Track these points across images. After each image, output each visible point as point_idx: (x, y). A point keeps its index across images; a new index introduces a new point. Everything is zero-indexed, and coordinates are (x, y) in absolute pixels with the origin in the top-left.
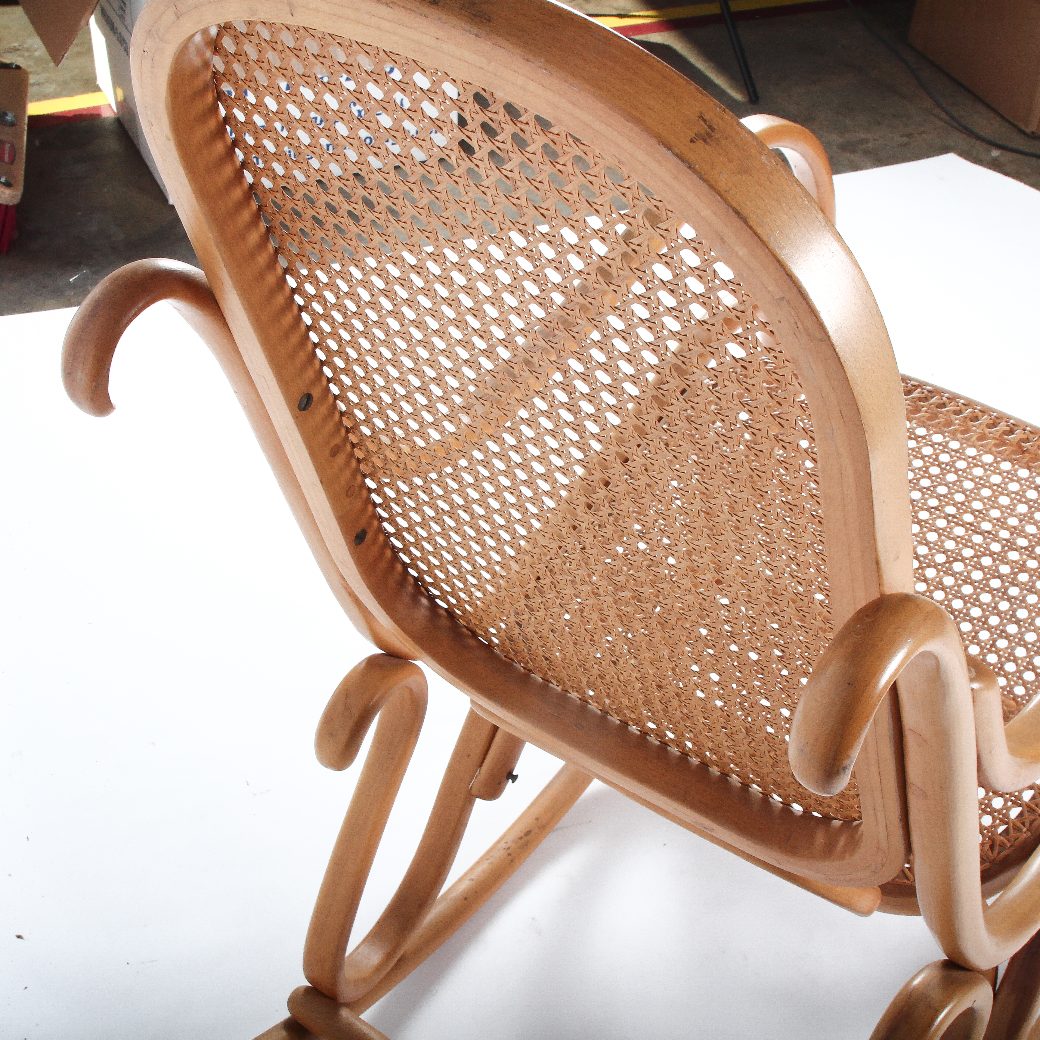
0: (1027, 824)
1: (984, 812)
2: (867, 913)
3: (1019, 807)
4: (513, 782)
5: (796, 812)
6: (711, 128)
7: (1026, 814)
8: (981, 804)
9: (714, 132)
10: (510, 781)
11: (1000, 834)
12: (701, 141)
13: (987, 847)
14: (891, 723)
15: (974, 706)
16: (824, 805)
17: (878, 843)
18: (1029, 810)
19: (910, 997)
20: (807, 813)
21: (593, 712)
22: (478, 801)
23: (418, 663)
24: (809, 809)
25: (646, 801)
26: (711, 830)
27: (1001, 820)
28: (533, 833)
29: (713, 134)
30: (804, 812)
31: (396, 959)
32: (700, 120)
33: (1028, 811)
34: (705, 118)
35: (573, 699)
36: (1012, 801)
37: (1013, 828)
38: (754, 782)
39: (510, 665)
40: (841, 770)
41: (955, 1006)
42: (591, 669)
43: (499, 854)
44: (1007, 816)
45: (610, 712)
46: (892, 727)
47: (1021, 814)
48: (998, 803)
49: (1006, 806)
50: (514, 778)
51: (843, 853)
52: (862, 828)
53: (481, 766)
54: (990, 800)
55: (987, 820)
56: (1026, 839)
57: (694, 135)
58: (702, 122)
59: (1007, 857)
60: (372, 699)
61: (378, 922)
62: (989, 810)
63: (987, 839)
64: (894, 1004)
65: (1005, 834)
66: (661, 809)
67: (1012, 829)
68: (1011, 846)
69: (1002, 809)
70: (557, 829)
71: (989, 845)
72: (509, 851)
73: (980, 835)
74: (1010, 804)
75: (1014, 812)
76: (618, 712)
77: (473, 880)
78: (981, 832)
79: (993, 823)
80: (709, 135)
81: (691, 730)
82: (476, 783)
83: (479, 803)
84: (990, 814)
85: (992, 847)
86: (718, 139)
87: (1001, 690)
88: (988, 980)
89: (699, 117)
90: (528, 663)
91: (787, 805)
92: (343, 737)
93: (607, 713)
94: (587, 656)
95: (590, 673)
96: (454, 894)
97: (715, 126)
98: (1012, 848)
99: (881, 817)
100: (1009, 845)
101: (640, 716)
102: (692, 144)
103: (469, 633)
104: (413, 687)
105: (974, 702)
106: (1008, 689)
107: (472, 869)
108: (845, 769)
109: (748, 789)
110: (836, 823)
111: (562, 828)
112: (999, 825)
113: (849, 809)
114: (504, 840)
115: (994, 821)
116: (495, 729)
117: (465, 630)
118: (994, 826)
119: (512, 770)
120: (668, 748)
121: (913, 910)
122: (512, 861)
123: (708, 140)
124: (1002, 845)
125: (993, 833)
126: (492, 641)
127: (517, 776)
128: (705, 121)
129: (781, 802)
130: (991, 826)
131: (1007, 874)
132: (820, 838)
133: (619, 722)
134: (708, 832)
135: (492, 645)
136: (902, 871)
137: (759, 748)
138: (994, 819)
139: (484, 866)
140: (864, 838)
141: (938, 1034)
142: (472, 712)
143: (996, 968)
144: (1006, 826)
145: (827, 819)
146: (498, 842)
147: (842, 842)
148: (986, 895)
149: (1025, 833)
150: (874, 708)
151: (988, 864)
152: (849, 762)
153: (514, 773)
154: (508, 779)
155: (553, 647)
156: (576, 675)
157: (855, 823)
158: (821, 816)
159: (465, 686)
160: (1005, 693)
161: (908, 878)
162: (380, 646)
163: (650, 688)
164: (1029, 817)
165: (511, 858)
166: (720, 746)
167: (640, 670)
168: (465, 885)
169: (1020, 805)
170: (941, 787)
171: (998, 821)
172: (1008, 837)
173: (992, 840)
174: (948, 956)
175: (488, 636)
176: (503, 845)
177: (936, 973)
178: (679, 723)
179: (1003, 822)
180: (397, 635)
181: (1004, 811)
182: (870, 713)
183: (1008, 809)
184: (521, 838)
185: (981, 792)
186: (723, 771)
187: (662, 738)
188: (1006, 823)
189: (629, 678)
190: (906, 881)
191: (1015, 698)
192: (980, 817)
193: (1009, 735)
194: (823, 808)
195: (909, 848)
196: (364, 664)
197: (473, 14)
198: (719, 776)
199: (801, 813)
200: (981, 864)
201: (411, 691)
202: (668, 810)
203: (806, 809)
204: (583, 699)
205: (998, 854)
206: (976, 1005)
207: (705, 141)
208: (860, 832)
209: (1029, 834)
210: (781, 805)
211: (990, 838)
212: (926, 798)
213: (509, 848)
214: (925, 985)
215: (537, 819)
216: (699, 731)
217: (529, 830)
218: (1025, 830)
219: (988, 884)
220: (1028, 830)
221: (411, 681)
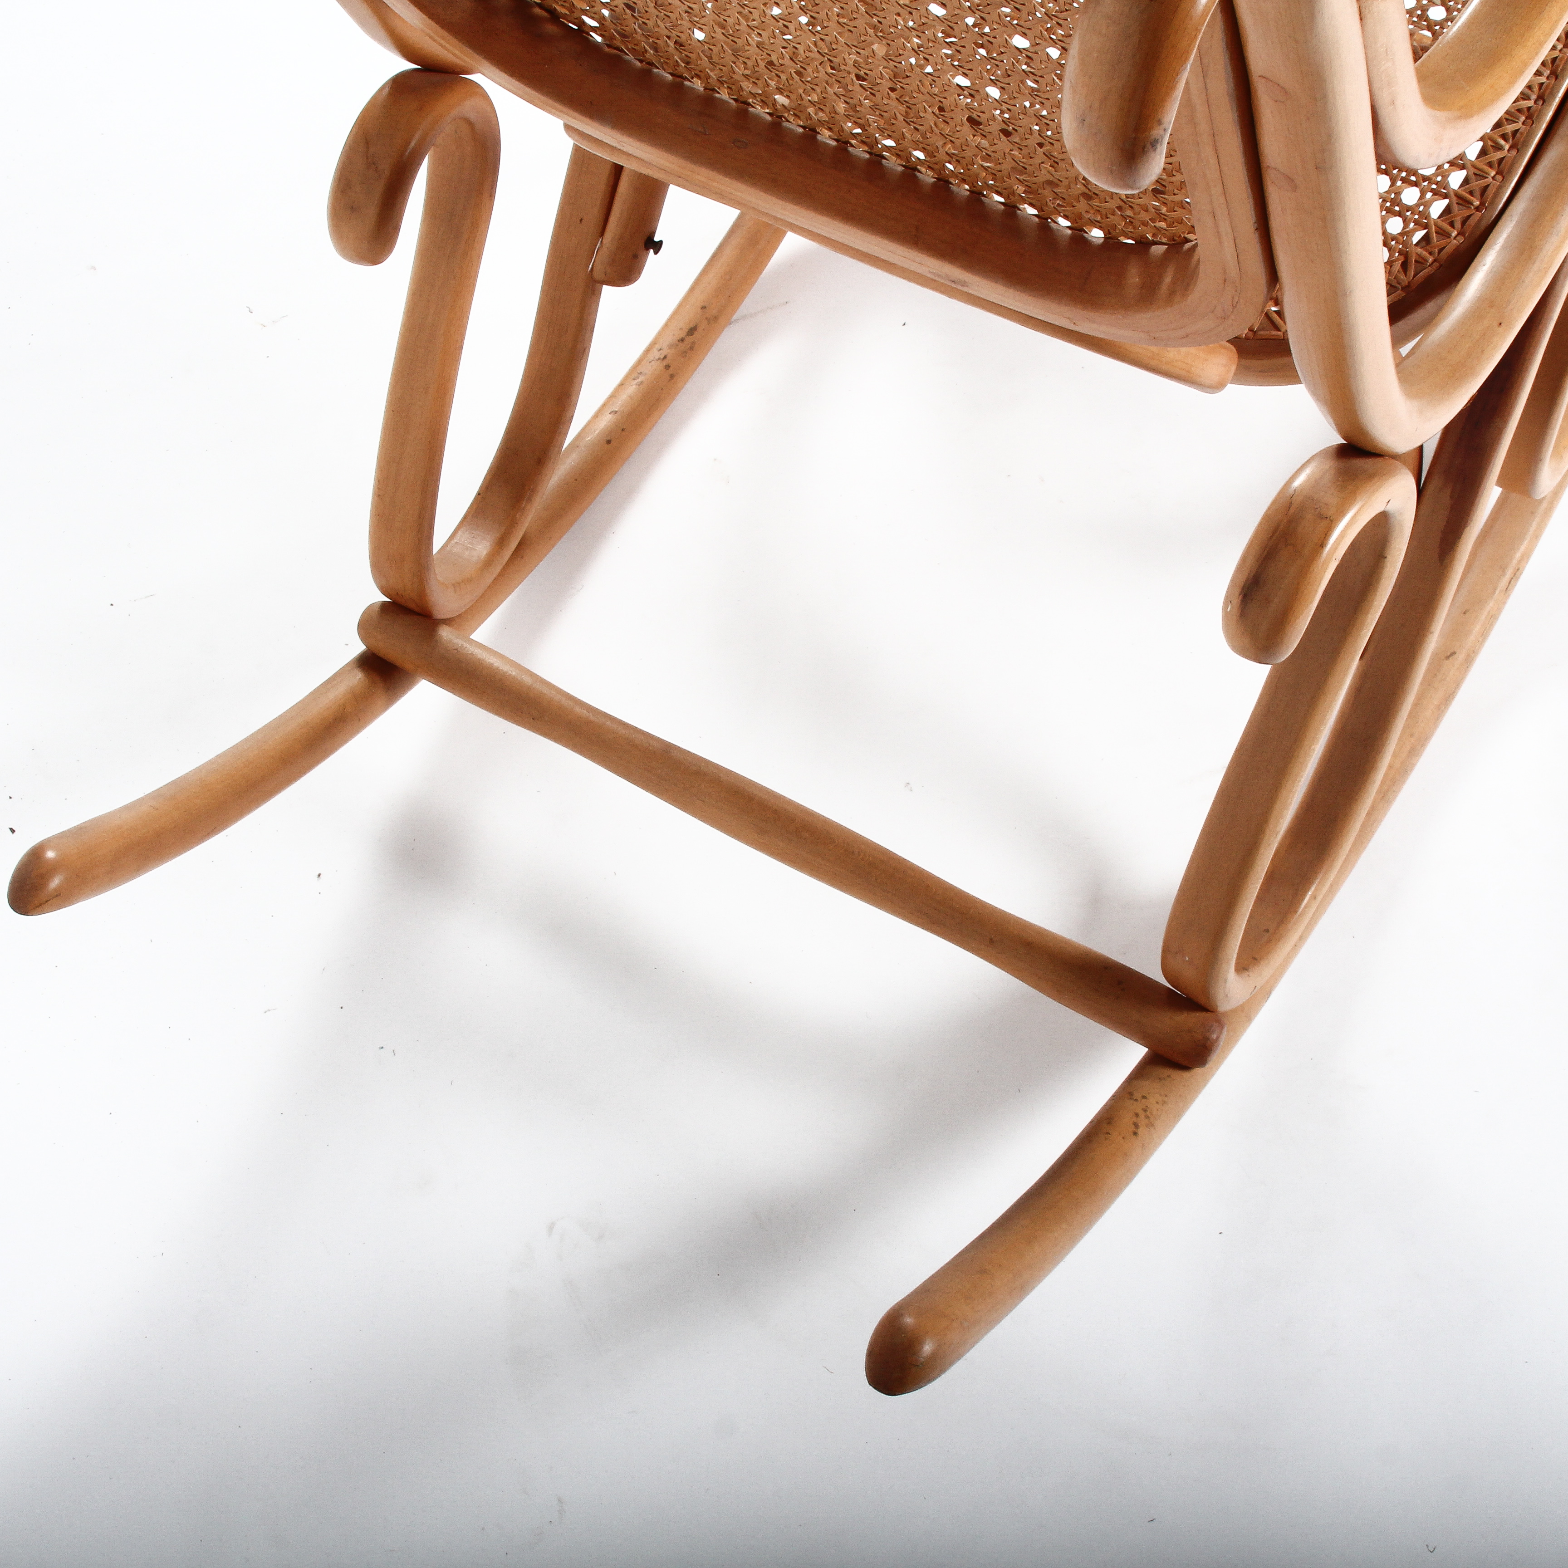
0: (1458, 225)
1: (1390, 212)
2: (1216, 387)
3: (1444, 199)
4: (656, 253)
5: (1094, 240)
7: (1456, 208)
8: (1384, 201)
10: (652, 251)
11: (1416, 245)
13: (1397, 266)
14: (1229, 69)
15: (1362, 26)
16: (1137, 223)
17: (1225, 271)
18: (1462, 202)
19: (1291, 504)
20: (1111, 241)
21: (757, 118)
22: (606, 290)
23: (477, 78)
24: (1114, 233)
25: (857, 251)
26: (965, 284)
27: (1416, 222)
28: (700, 330)
30: (1105, 238)
31: (514, 545)
33: (1457, 203)
35: (724, 102)
36: (1432, 190)
37: (1436, 233)
38: (1024, 201)
39: (619, 58)
40: (1149, 146)
41: (1359, 510)
42: (747, 48)
43: (651, 369)
44: (1425, 215)
45: (786, 115)
46: (1231, 75)
47: (1448, 210)
48: (1411, 196)
49: (1423, 201)
50: (657, 246)
51: (1171, 294)
52: (1199, 250)
53: (602, 234)
54: (1398, 194)
55: (1395, 225)
56: (1457, 248)
59: (1429, 279)
60: (408, 143)
61: (479, 494)
62: (1397, 208)
63: (1397, 254)
64: (1266, 518)
65: (1423, 244)
66: (883, 260)
67: (1434, 234)
68: (1434, 261)
69: (1418, 205)
70: (737, 321)
71: (1400, 262)
72: (665, 362)
73: (1385, 249)
74: (1429, 195)
75: (1437, 208)
76: (798, 113)
77: (616, 412)
78: (1385, 244)
79: (1404, 228)
81: (915, 128)
82: (599, 261)
83: (608, 293)
84: (1399, 214)
85: (1405, 266)
87: (1408, 16)
88: (1409, 469)
90: (646, 51)
91: (1078, 230)
92: (371, 212)
93: (780, 117)
94: (737, 27)
95: (746, 54)
96: (590, 438)
98: (1436, 264)
99: (1225, 228)
100: (1431, 260)
101: (833, 115)
103: (545, 14)
104: (472, 116)
105: (1361, 19)
106: (1419, 12)
107: (613, 396)
108: (1154, 143)
109: (1015, 213)
110: (1158, 250)
111: (745, 317)
112: (1414, 231)
113: (1176, 224)
114: (657, 347)
115: (1406, 224)
116: (618, 170)
117: (538, 11)
118: (1406, 233)
119: (653, 234)
120: (884, 161)
121: (1288, 376)
122: (672, 377)
124: (1421, 261)
125: (1404, 244)
126: (584, 22)
127: (661, 243)
129: (1068, 227)
130: (1402, 234)
131: (1431, 306)
132: (1134, 277)
133: (801, 130)
134: (959, 287)
135: (586, 29)
136: (1267, 315)
137: (1025, 143)
138: (1406, 221)
139: (631, 389)
140: (1202, 267)
141: (1335, 556)
142: (577, 150)
143: (1421, 448)
144: (1425, 231)
145: (1143, 245)
146: (648, 350)
147: (1168, 279)
148: (1397, 341)
149: (1455, 238)
150: (1196, 36)
151: (1399, 294)
152: (1161, 132)
153: (657, 239)
154: (647, 249)
155: (682, 19)
156: (723, 61)
157: (1187, 246)
158: (1134, 242)
159: (550, 102)
160: (1415, 19)
161: (1277, 328)
162: (410, 57)
163: (843, 67)
164: (1459, 213)
165: (670, 371)
166: (964, 147)
167: (823, 37)
168: (606, 421)
169: (1445, 196)
170: (1317, 168)
171: (1412, 225)
172: (1428, 247)
173: (1405, 255)
174: (1345, 440)
175: (575, 15)
176: (655, 354)
177: (1329, 465)
178: (896, 119)
179: (1419, 225)
180: (432, 35)
181: (1421, 208)
182: (1189, 45)
183: (1428, 205)
184: (682, 340)
185: (1384, 182)
186: (973, 189)
187: (871, 146)
188: (1426, 226)
189: (808, 54)
190: (1274, 332)
191: (1430, 25)
192: (1384, 222)
193: (1422, 77)
194: (1134, 228)
195: (1273, 276)
196: (387, 90)
198: (968, 197)
199: (1102, 241)
200: (1389, 294)
201: (470, 123)
202: (893, 261)
203: (1110, 233)
204: (742, 99)
205: (1414, 277)
206: (1390, 508)
208: (1195, 258)
209: (1461, 239)
210: (1069, 232)
211: (1401, 252)
212: (1295, 188)
213: (665, 357)
214: (1314, 484)
215: (703, 308)
216: (929, 127)
217: (691, 325)
218: (1454, 233)
219: (1402, 324)
220: (1459, 234)
221: (468, 107)
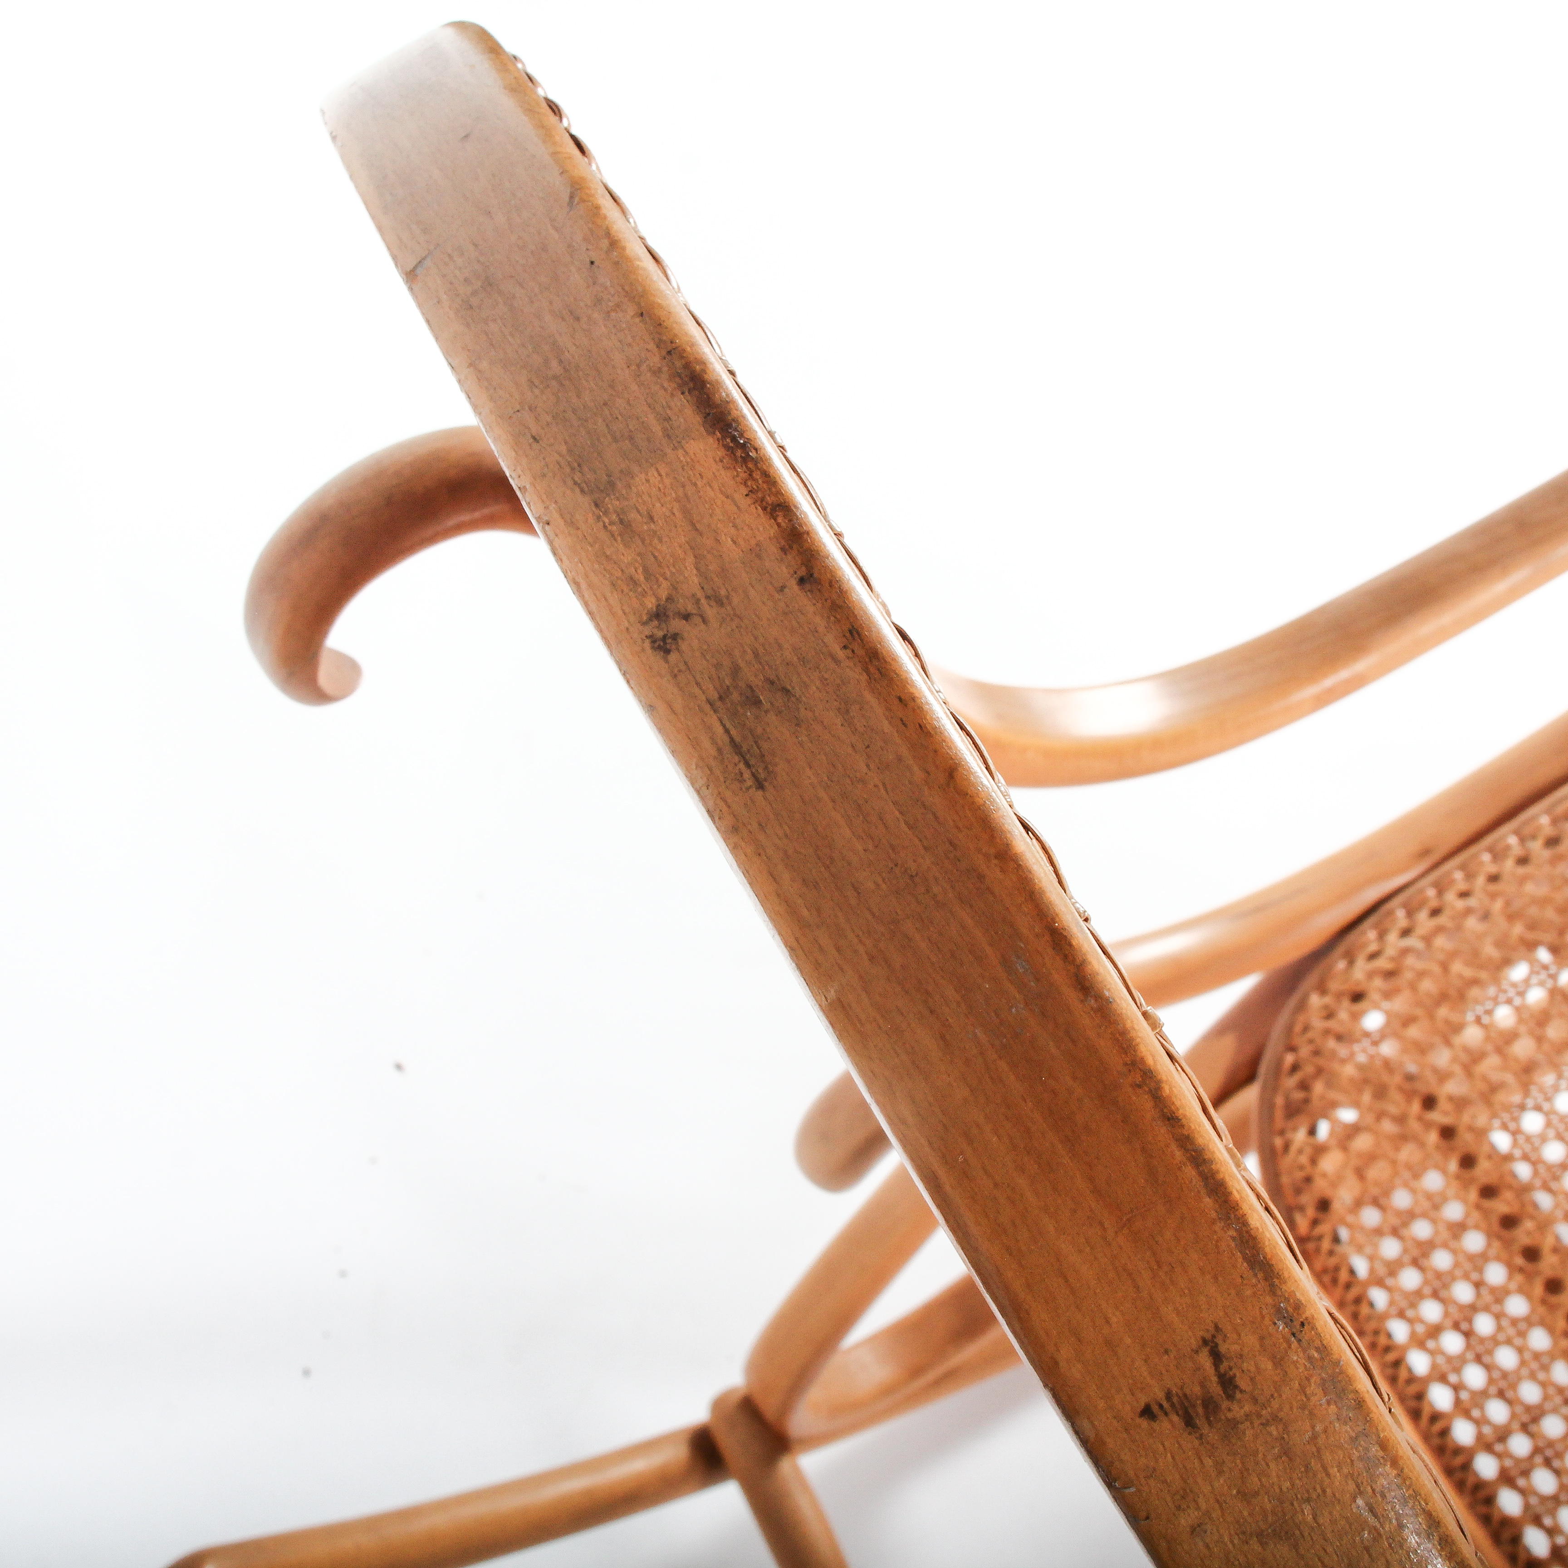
6: (1228, 1383)
9: (1230, 1397)
12: (1175, 1418)
29: (1225, 1404)
32: (1205, 1352)
34: (1223, 1348)
57: (1161, 1395)
58: (1205, 1360)
80: (1210, 1405)
86: (1234, 1424)
89: (1205, 1342)
97: (1243, 1382)
102: (1144, 1423)
123: (1200, 1422)
128: (1217, 1357)
197: (732, 740)
207: (1189, 1422)
